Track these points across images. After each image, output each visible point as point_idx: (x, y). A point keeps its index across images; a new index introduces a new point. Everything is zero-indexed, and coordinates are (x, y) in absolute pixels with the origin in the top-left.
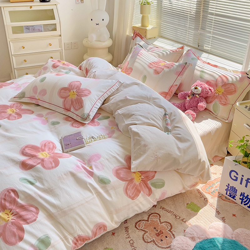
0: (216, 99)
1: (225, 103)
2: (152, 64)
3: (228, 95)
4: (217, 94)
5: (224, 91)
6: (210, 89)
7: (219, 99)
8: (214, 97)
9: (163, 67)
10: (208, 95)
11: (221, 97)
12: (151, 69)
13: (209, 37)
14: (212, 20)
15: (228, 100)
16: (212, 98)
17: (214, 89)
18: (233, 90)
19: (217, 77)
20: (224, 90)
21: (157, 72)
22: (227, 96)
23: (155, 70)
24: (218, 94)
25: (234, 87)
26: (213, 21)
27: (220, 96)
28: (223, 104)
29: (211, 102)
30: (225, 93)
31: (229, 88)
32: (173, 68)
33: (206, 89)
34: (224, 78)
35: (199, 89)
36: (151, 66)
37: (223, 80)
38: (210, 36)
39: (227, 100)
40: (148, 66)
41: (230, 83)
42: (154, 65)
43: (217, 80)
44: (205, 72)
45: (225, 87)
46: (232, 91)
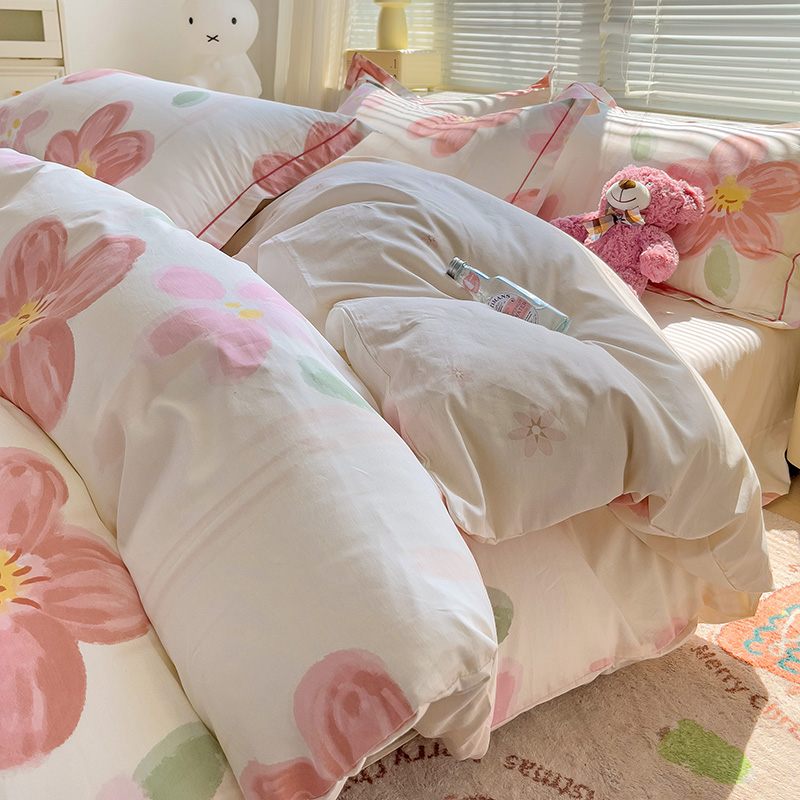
0: (719, 234)
1: (764, 246)
2: (427, 123)
3: (774, 211)
4: (723, 212)
5: (755, 196)
6: (687, 193)
7: (733, 230)
8: (711, 226)
9: (472, 125)
10: (683, 218)
11: (740, 222)
12: (422, 139)
13: (645, 46)
15: (772, 233)
16: (698, 233)
17: (705, 193)
18: (790, 188)
19: (712, 144)
20: (750, 191)
21: (447, 146)
22: (769, 215)
23: (441, 141)
24: (724, 210)
25: (795, 176)
27: (735, 217)
28: (751, 251)
29: (694, 251)
30: (758, 204)
31: (773, 181)
32: (515, 120)
33: (673, 191)
34: (746, 146)
35: (640, 189)
36: (422, 131)
37: (741, 155)
39: (767, 234)
40: (408, 131)
41: (778, 159)
42: (435, 126)
43: (712, 157)
44: (656, 138)
45: (755, 181)
46: (790, 192)
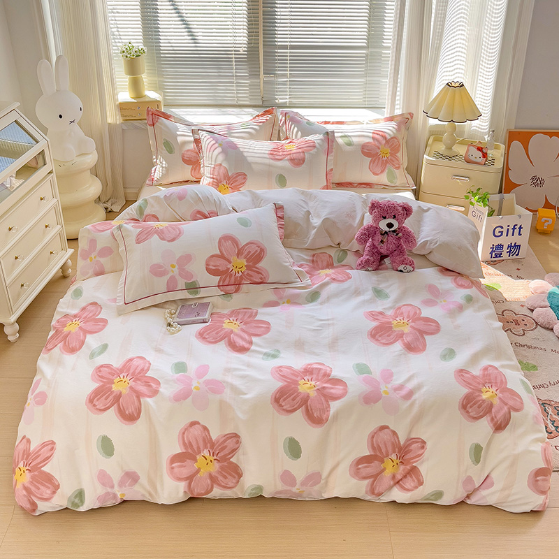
0: (387, 165)
5: (391, 150)
7: (391, 163)
8: (384, 163)
11: (391, 159)
12: (282, 161)
13: (284, 83)
14: (287, 56)
16: (382, 166)
19: (373, 135)
22: (396, 155)
23: (292, 160)
24: (385, 157)
25: (397, 141)
26: (289, 58)
30: (393, 152)
31: (393, 144)
36: (278, 157)
37: (382, 136)
38: (287, 81)
40: (271, 159)
42: (280, 154)
43: (374, 140)
44: (349, 136)
45: (389, 145)
